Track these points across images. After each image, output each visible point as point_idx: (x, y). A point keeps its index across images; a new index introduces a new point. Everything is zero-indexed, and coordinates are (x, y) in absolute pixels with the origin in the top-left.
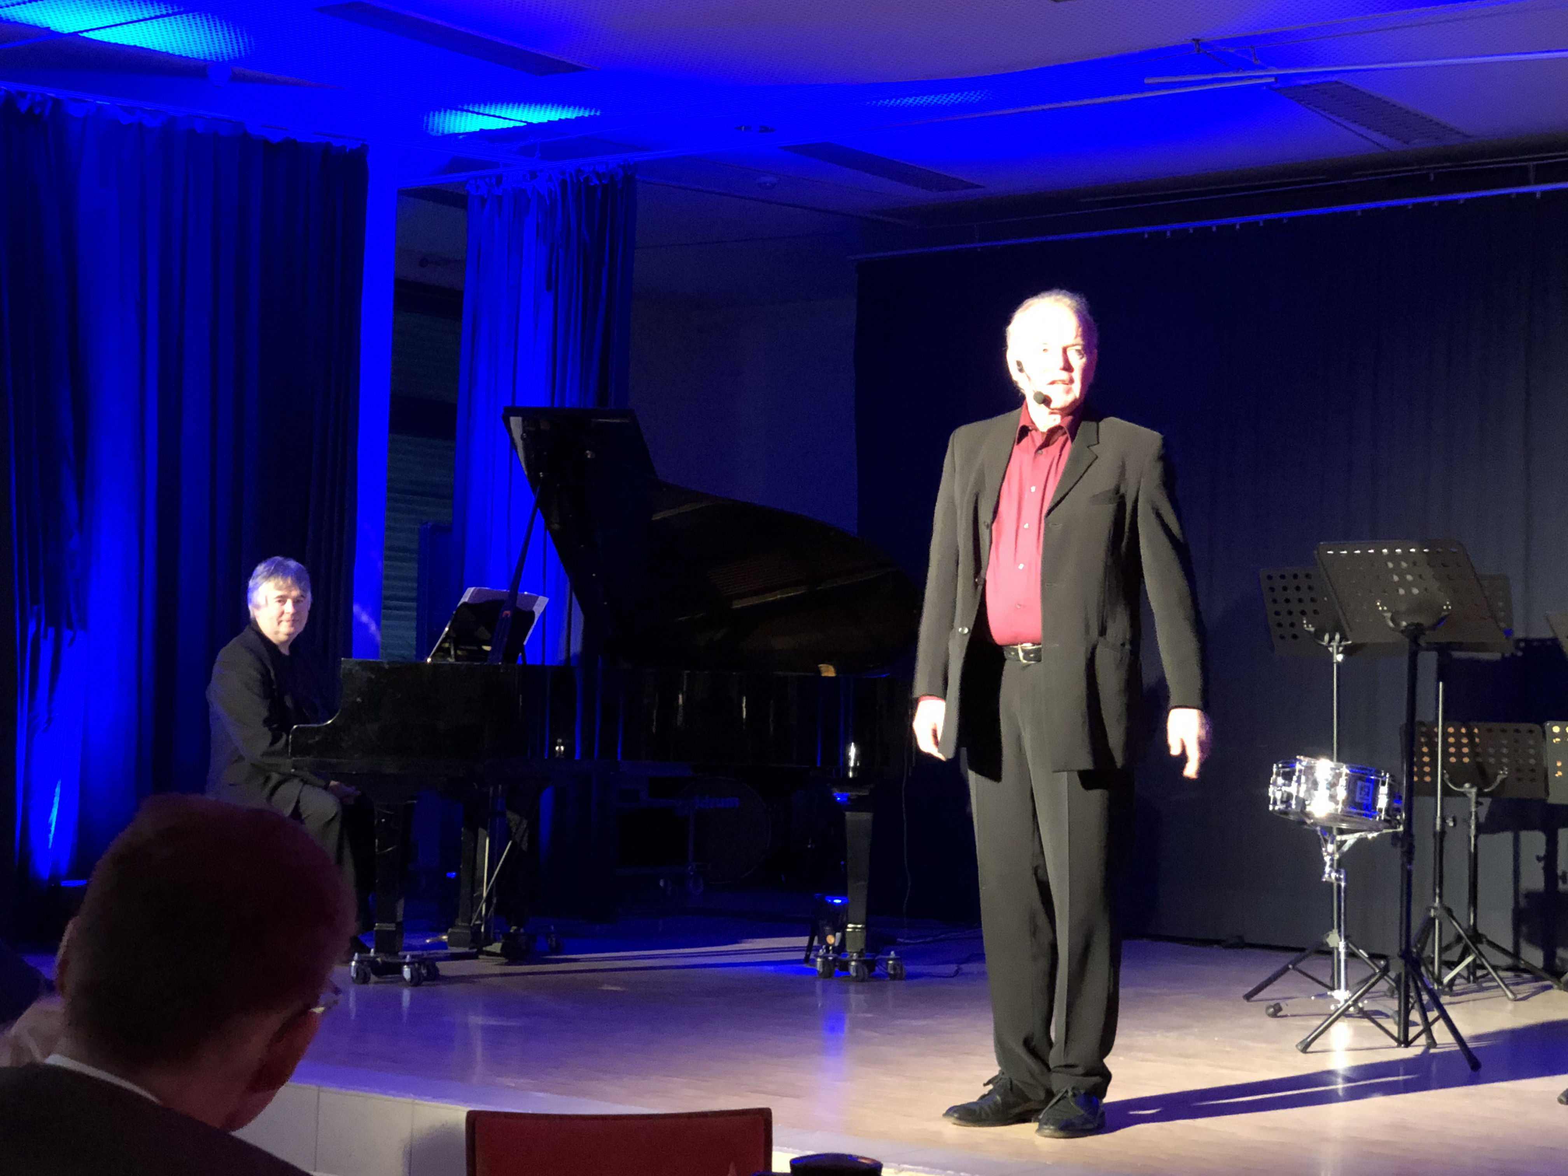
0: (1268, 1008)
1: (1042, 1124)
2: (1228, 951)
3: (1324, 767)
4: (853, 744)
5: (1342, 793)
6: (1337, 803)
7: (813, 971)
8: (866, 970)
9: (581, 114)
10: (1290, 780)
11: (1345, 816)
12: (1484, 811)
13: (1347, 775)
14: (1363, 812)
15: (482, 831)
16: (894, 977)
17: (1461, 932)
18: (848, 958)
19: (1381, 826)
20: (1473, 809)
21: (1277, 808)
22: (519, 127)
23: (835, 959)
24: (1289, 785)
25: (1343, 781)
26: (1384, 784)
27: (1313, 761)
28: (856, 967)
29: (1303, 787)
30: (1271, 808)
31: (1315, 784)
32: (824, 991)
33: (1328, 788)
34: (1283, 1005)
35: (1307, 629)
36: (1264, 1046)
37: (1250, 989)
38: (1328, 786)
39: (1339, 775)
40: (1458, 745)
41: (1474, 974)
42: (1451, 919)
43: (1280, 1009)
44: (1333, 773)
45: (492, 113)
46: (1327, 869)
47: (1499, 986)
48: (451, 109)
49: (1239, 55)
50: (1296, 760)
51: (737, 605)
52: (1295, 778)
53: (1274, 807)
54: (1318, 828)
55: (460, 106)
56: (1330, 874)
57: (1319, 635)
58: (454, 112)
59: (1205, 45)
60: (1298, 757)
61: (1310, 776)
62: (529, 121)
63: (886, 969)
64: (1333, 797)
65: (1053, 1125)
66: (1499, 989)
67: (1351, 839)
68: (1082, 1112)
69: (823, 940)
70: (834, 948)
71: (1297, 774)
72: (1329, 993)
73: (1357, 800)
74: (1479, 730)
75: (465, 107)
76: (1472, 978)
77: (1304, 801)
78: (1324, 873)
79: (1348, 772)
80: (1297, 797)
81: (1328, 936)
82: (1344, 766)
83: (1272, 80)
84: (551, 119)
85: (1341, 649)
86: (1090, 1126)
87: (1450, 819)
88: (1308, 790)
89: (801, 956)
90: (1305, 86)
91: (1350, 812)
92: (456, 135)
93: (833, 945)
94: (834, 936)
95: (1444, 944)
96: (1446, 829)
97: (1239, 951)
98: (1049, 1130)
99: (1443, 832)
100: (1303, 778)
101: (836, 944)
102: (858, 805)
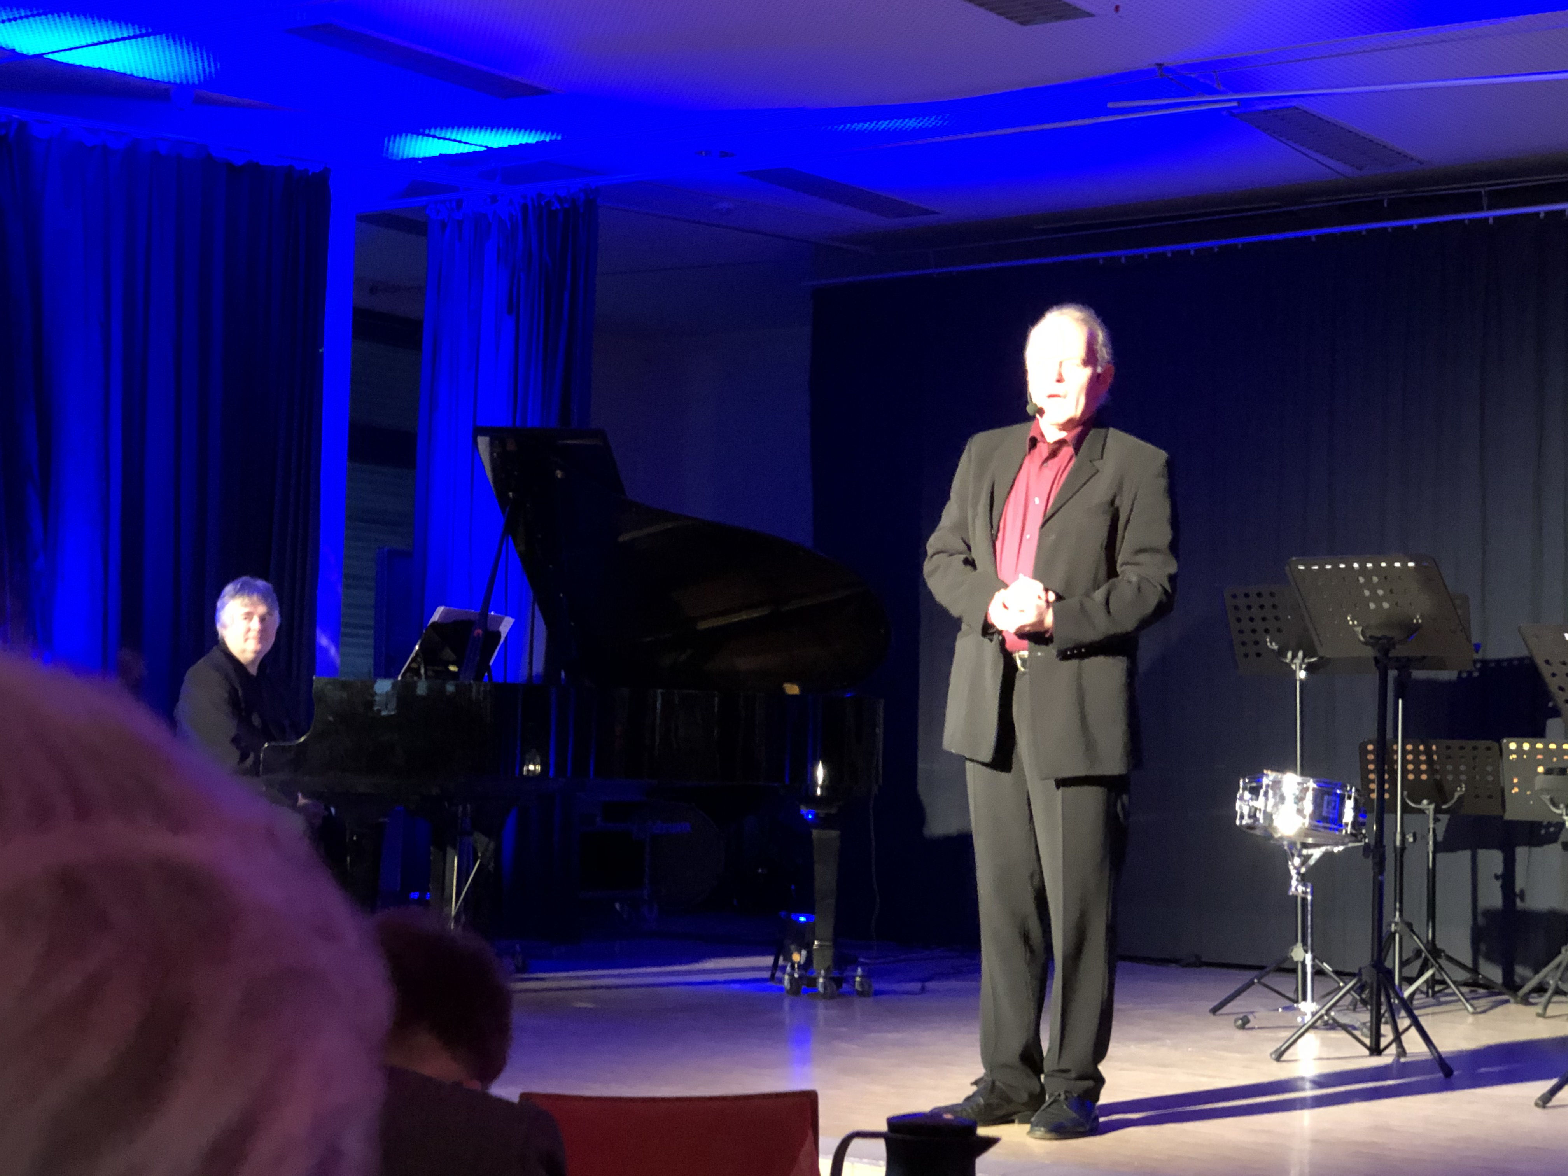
0: (1236, 1021)
1: (1034, 1125)
2: (1185, 969)
3: (1291, 781)
4: (820, 764)
5: (1308, 806)
6: (1304, 817)
7: (782, 989)
8: (835, 987)
9: (542, 139)
10: (1257, 795)
11: (1311, 830)
12: (1442, 827)
13: (1314, 789)
14: (1328, 825)
15: (450, 851)
16: (861, 994)
17: (1421, 946)
18: (815, 975)
19: (1347, 840)
20: (1431, 826)
21: (1244, 822)
22: (479, 152)
23: (800, 977)
24: (1257, 799)
25: (1310, 796)
26: (1350, 798)
27: (1279, 776)
28: (824, 983)
29: (1271, 801)
30: (1238, 823)
31: (1282, 798)
32: (792, 1007)
33: (1295, 803)
34: (1251, 1017)
35: (1270, 647)
36: (1238, 1055)
37: (1215, 1003)
38: (1296, 801)
39: (1307, 789)
40: (1417, 762)
41: (1433, 988)
42: (1411, 933)
43: (1248, 1021)
44: (1300, 787)
45: (453, 138)
46: (1294, 883)
47: (1460, 1000)
48: (413, 133)
49: (1202, 80)
50: (1263, 774)
51: (703, 625)
52: (1262, 792)
53: (1241, 822)
54: (1285, 843)
55: (421, 130)
56: (1296, 887)
57: (1282, 653)
58: (415, 136)
59: (1168, 70)
60: (1265, 772)
61: (1278, 791)
62: (489, 146)
63: (854, 986)
64: (1300, 812)
65: (1044, 1126)
66: (1460, 1003)
67: (1316, 853)
68: (1074, 1115)
69: (788, 958)
70: (799, 966)
71: (1264, 788)
72: (1295, 1005)
73: (1324, 814)
74: (1437, 747)
75: (427, 132)
76: (1430, 992)
77: (1271, 815)
78: (1290, 886)
79: (1315, 786)
80: (1265, 812)
81: (1292, 950)
82: (1311, 780)
83: (1235, 104)
84: (512, 144)
85: (1304, 666)
86: (1082, 1129)
87: (1411, 835)
88: (1276, 805)
89: (767, 975)
90: (1265, 112)
91: (1317, 826)
92: (415, 160)
93: (799, 963)
94: (800, 953)
95: (1405, 958)
96: (1407, 845)
97: (1198, 970)
98: (1040, 1131)
99: (1403, 848)
100: (1271, 793)
101: (802, 962)
102: (825, 823)
